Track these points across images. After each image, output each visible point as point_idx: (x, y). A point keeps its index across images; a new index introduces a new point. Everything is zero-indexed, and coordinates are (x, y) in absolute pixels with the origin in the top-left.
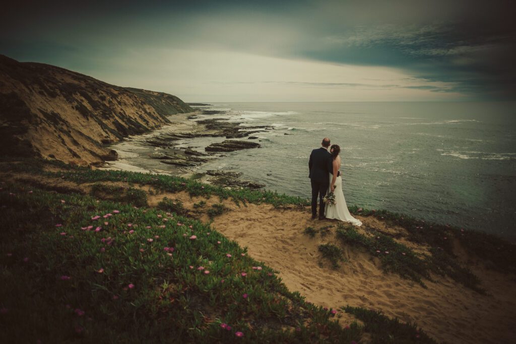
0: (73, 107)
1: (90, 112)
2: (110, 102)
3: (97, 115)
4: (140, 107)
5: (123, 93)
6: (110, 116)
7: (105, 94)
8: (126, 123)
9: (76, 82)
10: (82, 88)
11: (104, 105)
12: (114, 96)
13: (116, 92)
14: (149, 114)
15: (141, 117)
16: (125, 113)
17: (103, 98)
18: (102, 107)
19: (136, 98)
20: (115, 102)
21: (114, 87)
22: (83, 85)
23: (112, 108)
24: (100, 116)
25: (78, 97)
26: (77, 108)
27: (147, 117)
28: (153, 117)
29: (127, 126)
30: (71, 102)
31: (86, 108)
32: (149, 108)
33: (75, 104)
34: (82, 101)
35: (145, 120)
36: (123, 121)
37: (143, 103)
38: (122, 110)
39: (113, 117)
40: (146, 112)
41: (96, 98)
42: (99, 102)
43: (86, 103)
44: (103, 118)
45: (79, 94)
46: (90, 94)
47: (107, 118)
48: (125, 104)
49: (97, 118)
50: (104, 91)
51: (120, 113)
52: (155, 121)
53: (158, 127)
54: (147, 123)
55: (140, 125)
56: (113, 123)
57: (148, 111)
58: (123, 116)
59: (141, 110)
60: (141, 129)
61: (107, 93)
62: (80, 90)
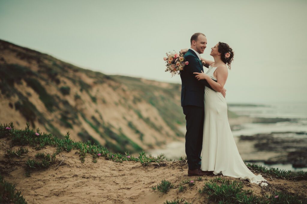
0: (11, 105)
1: (40, 114)
2: (77, 98)
3: (53, 120)
4: (130, 108)
5: (102, 82)
6: (74, 123)
7: (69, 84)
8: (102, 136)
9: (23, 63)
10: (31, 73)
11: (66, 103)
12: (85, 87)
13: (89, 81)
14: (147, 121)
15: (130, 125)
16: (101, 117)
17: (66, 91)
18: (61, 106)
19: (124, 91)
20: (85, 97)
21: (88, 72)
22: (35, 68)
23: (79, 108)
24: (57, 122)
25: (24, 88)
26: (18, 107)
27: (141, 126)
28: (153, 126)
29: (102, 142)
30: (8, 96)
31: (34, 107)
32: (147, 110)
33: (16, 99)
34: (29, 94)
35: (137, 132)
36: (97, 131)
37: (137, 100)
38: (97, 111)
39: (79, 124)
40: (140, 116)
41: (53, 90)
42: (58, 97)
43: (35, 100)
44: (61, 125)
45: (25, 84)
46: (43, 83)
47: (69, 126)
48: (104, 102)
49: (51, 126)
50: (69, 78)
51: (93, 118)
52: (157, 134)
53: (160, 144)
54: (141, 136)
55: (127, 142)
56: (80, 135)
57: (145, 114)
58: (96, 124)
59: (132, 112)
60: (129, 147)
61: (74, 82)
62: (28, 76)
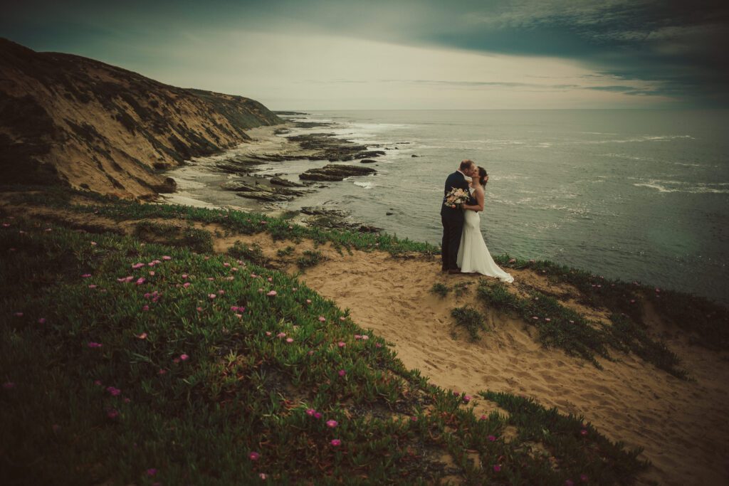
0: (112, 117)
1: (137, 124)
2: (164, 110)
3: (147, 128)
4: (206, 117)
5: (183, 97)
6: (165, 130)
7: (157, 98)
8: (188, 140)
9: (116, 81)
10: (125, 90)
11: (156, 114)
12: (170, 101)
13: (173, 96)
14: (220, 127)
15: (208, 130)
16: (185, 125)
17: (155, 104)
18: (153, 116)
19: (200, 103)
20: (171, 109)
21: (170, 88)
22: (126, 85)
23: (167, 117)
24: (151, 129)
25: (120, 102)
26: (118, 118)
27: (217, 131)
28: (225, 131)
29: (188, 144)
30: (109, 110)
31: (131, 118)
32: (219, 119)
33: (116, 112)
34: (125, 107)
35: (214, 136)
36: (184, 137)
37: (211, 111)
38: (181, 120)
39: (169, 131)
40: (215, 124)
41: (145, 104)
42: (150, 110)
43: (130, 112)
44: (155, 132)
45: (121, 98)
46: (136, 98)
47: (161, 133)
48: (186, 113)
49: (147, 133)
50: (155, 94)
51: (179, 125)
52: (228, 137)
53: (233, 145)
54: (217, 139)
55: (208, 143)
56: (170, 139)
57: (219, 122)
58: (183, 130)
59: (208, 121)
60: (209, 148)
61: (160, 97)
62: (123, 92)
